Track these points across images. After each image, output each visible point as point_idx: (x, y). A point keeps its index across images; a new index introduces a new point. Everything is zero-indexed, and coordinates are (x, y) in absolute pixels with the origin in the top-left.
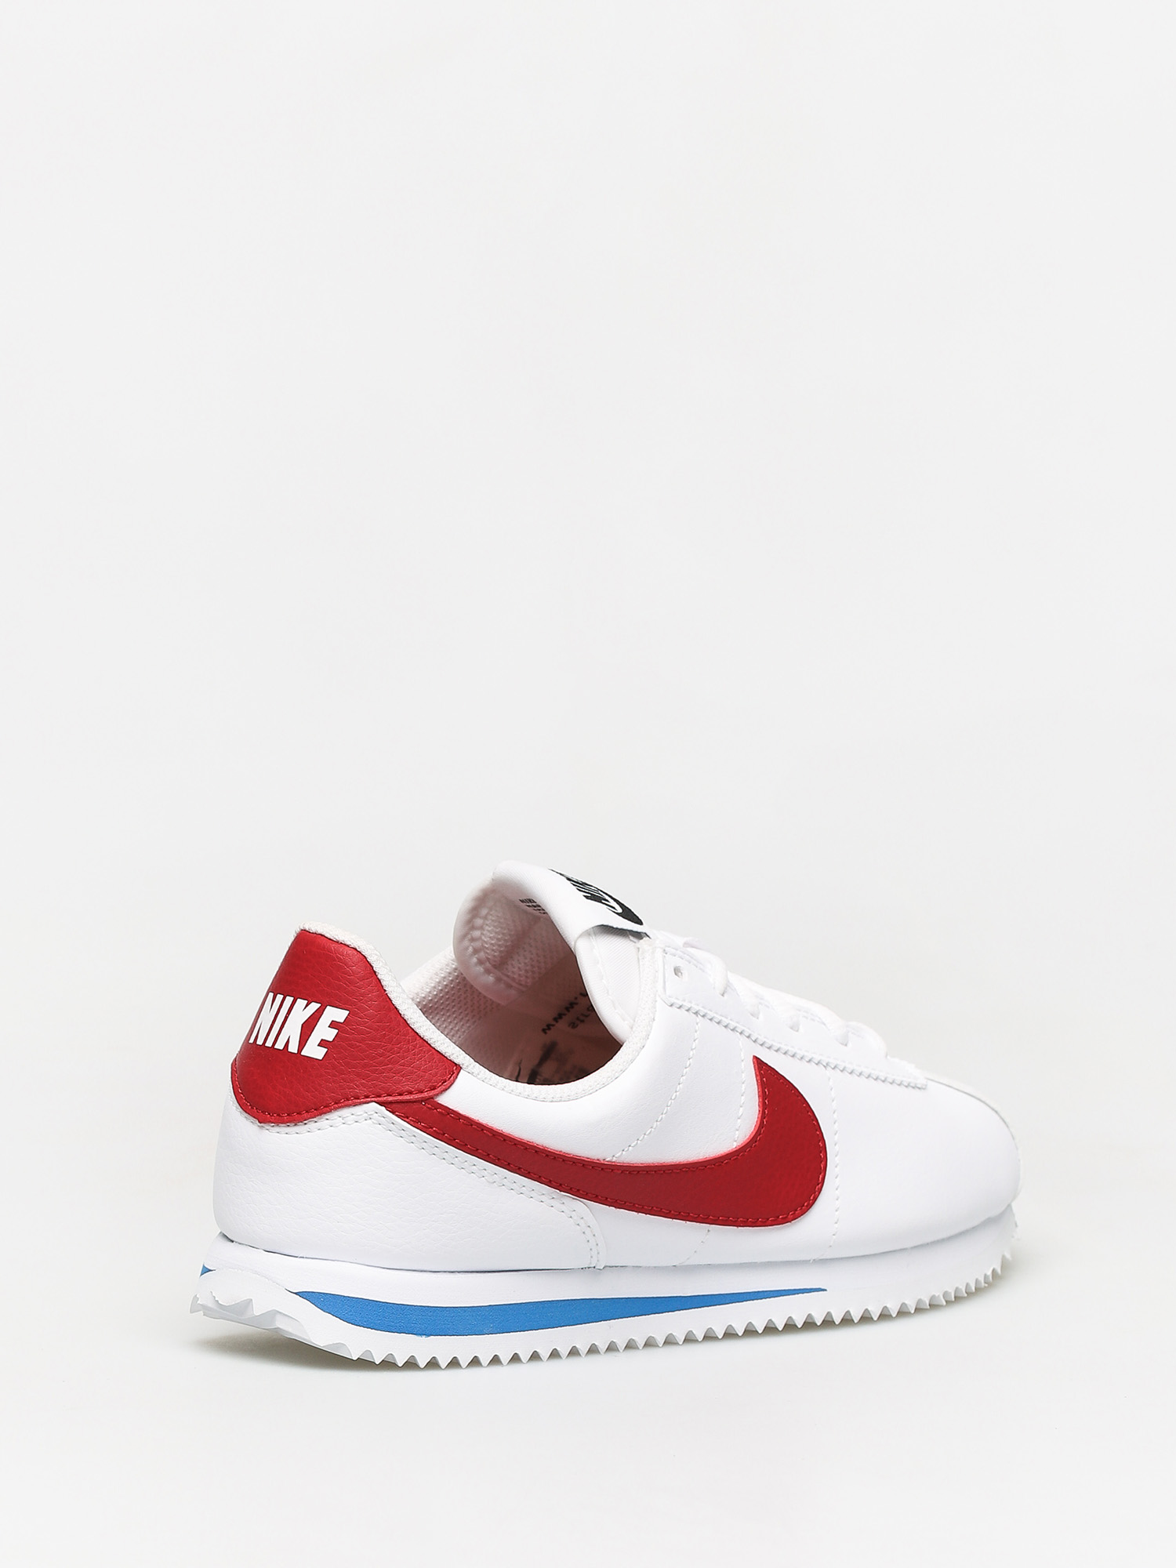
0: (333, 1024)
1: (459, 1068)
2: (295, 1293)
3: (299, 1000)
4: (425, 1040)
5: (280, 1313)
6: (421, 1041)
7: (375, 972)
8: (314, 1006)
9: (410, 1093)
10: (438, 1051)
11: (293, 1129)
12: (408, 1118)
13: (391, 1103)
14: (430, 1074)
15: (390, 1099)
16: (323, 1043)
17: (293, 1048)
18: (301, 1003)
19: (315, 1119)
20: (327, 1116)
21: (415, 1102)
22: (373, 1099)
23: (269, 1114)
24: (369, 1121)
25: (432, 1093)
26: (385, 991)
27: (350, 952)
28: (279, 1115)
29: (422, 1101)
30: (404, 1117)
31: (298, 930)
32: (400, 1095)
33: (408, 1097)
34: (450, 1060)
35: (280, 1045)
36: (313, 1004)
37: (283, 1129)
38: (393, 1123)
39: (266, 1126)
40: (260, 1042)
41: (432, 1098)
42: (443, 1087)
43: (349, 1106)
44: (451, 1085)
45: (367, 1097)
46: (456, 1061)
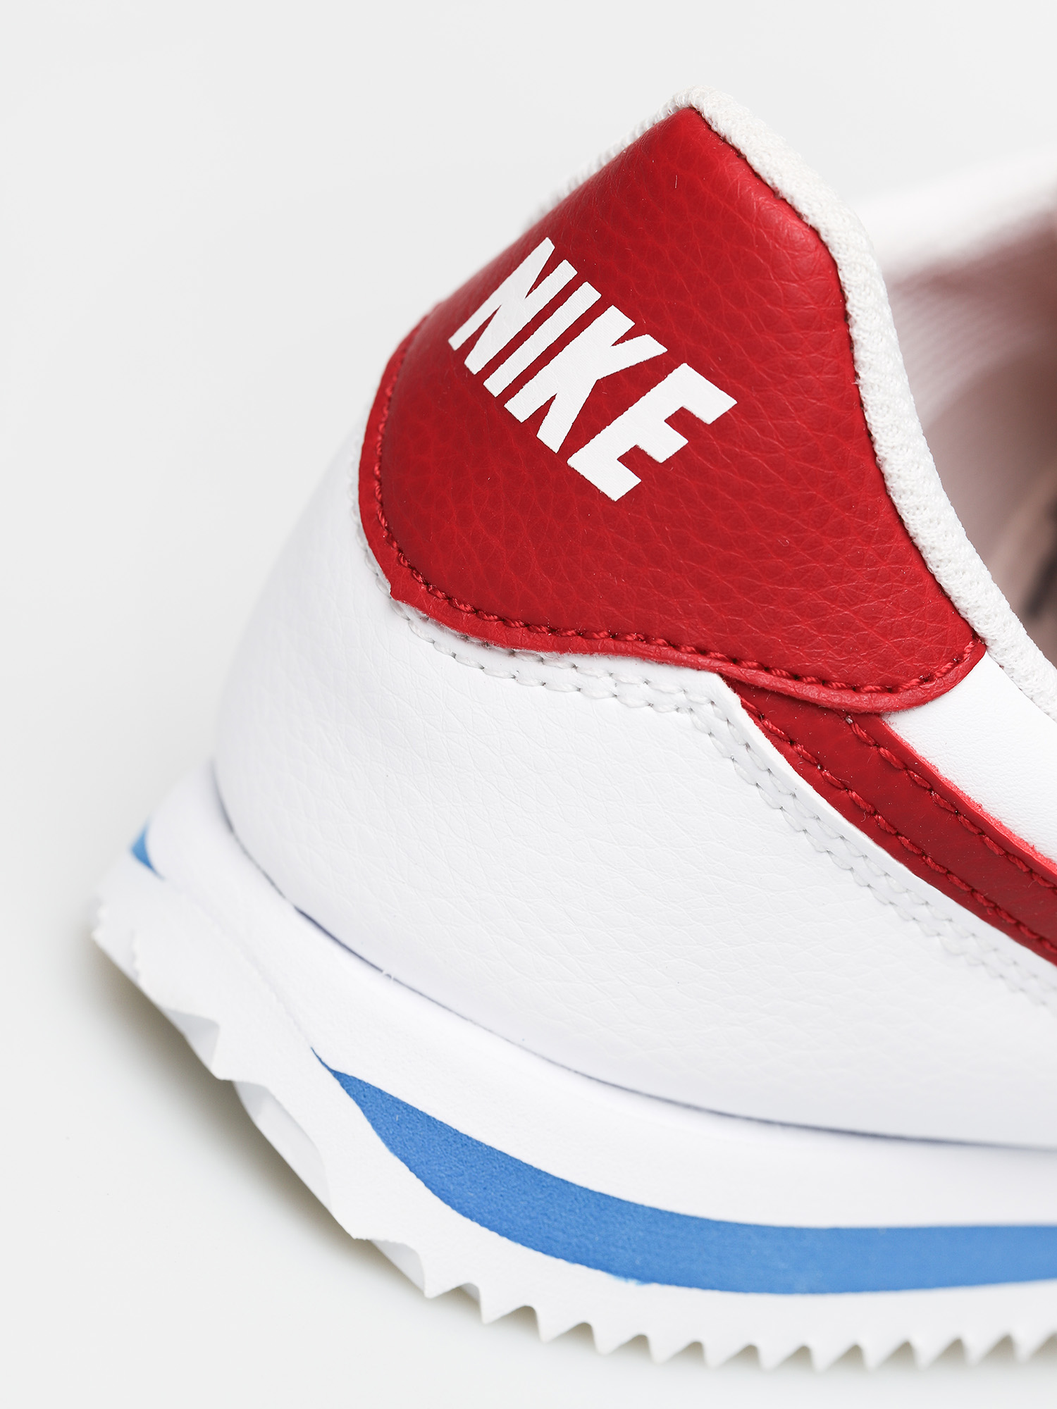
0: (682, 420)
1: (979, 645)
2: (337, 1075)
3: (613, 311)
4: (916, 547)
5: (278, 1104)
6: (905, 544)
7: (846, 316)
8: (648, 348)
9: (824, 682)
10: (939, 586)
11: (472, 652)
12: (792, 743)
13: (763, 691)
14: (898, 646)
15: (764, 679)
16: (634, 459)
17: (553, 434)
18: (615, 321)
19: (542, 654)
20: (582, 661)
21: (827, 710)
22: (718, 664)
23: (427, 583)
24: (685, 717)
25: (884, 700)
26: (856, 375)
27: (800, 235)
28: (449, 598)
29: (848, 714)
30: (783, 740)
31: (682, 102)
32: (796, 677)
33: (812, 692)
34: (965, 621)
35: (520, 408)
36: (647, 338)
37: (448, 640)
38: (748, 746)
39: (408, 610)
40: (475, 363)
41: (879, 715)
42: (920, 694)
43: (644, 656)
44: (943, 693)
45: (703, 652)
46: (981, 629)
